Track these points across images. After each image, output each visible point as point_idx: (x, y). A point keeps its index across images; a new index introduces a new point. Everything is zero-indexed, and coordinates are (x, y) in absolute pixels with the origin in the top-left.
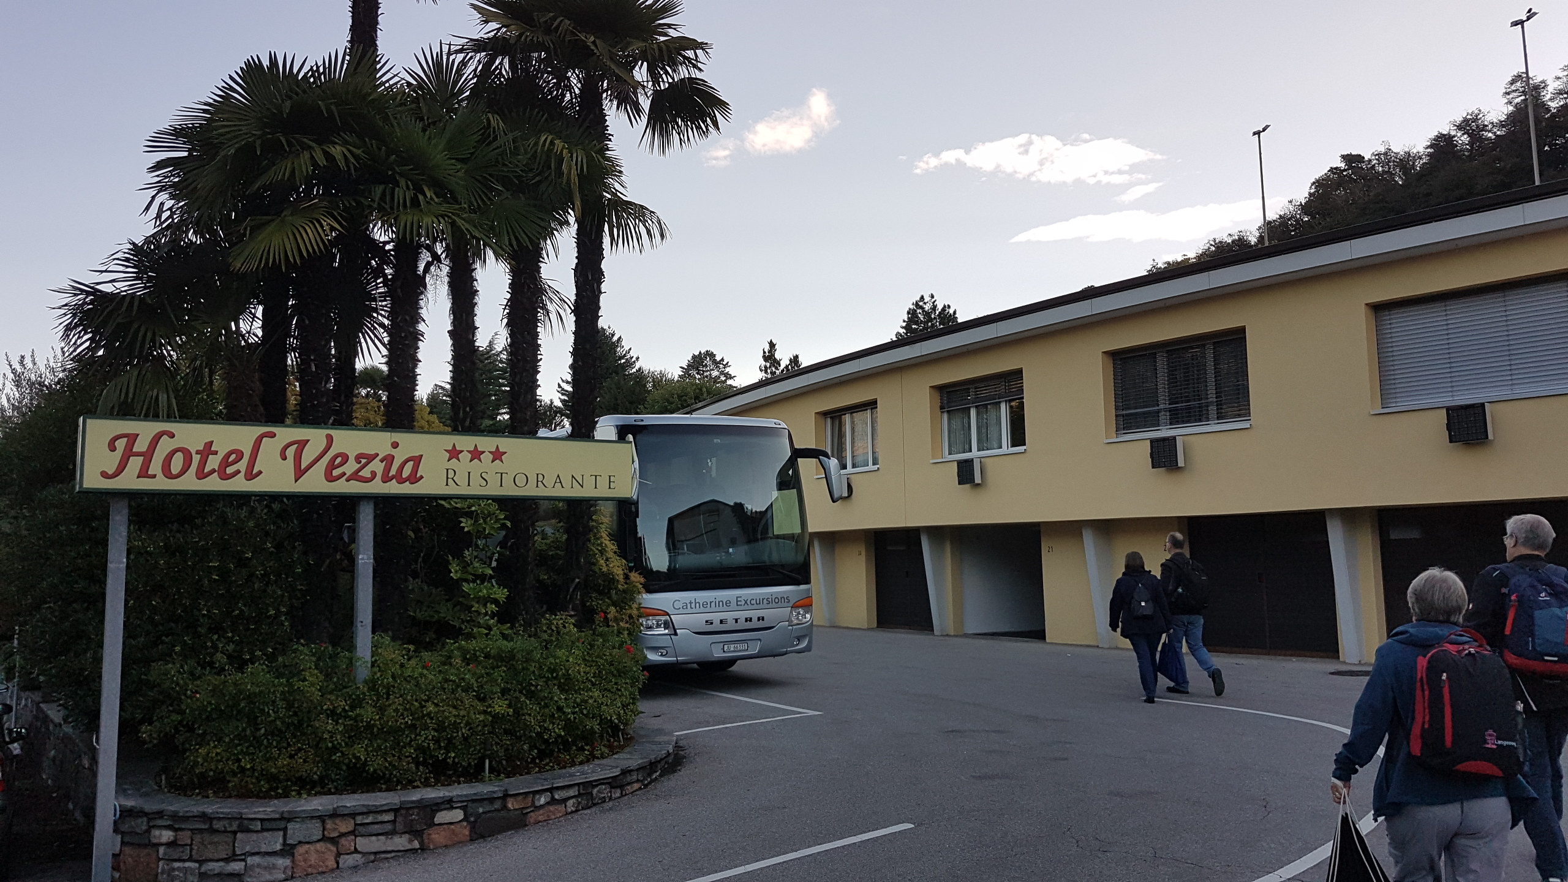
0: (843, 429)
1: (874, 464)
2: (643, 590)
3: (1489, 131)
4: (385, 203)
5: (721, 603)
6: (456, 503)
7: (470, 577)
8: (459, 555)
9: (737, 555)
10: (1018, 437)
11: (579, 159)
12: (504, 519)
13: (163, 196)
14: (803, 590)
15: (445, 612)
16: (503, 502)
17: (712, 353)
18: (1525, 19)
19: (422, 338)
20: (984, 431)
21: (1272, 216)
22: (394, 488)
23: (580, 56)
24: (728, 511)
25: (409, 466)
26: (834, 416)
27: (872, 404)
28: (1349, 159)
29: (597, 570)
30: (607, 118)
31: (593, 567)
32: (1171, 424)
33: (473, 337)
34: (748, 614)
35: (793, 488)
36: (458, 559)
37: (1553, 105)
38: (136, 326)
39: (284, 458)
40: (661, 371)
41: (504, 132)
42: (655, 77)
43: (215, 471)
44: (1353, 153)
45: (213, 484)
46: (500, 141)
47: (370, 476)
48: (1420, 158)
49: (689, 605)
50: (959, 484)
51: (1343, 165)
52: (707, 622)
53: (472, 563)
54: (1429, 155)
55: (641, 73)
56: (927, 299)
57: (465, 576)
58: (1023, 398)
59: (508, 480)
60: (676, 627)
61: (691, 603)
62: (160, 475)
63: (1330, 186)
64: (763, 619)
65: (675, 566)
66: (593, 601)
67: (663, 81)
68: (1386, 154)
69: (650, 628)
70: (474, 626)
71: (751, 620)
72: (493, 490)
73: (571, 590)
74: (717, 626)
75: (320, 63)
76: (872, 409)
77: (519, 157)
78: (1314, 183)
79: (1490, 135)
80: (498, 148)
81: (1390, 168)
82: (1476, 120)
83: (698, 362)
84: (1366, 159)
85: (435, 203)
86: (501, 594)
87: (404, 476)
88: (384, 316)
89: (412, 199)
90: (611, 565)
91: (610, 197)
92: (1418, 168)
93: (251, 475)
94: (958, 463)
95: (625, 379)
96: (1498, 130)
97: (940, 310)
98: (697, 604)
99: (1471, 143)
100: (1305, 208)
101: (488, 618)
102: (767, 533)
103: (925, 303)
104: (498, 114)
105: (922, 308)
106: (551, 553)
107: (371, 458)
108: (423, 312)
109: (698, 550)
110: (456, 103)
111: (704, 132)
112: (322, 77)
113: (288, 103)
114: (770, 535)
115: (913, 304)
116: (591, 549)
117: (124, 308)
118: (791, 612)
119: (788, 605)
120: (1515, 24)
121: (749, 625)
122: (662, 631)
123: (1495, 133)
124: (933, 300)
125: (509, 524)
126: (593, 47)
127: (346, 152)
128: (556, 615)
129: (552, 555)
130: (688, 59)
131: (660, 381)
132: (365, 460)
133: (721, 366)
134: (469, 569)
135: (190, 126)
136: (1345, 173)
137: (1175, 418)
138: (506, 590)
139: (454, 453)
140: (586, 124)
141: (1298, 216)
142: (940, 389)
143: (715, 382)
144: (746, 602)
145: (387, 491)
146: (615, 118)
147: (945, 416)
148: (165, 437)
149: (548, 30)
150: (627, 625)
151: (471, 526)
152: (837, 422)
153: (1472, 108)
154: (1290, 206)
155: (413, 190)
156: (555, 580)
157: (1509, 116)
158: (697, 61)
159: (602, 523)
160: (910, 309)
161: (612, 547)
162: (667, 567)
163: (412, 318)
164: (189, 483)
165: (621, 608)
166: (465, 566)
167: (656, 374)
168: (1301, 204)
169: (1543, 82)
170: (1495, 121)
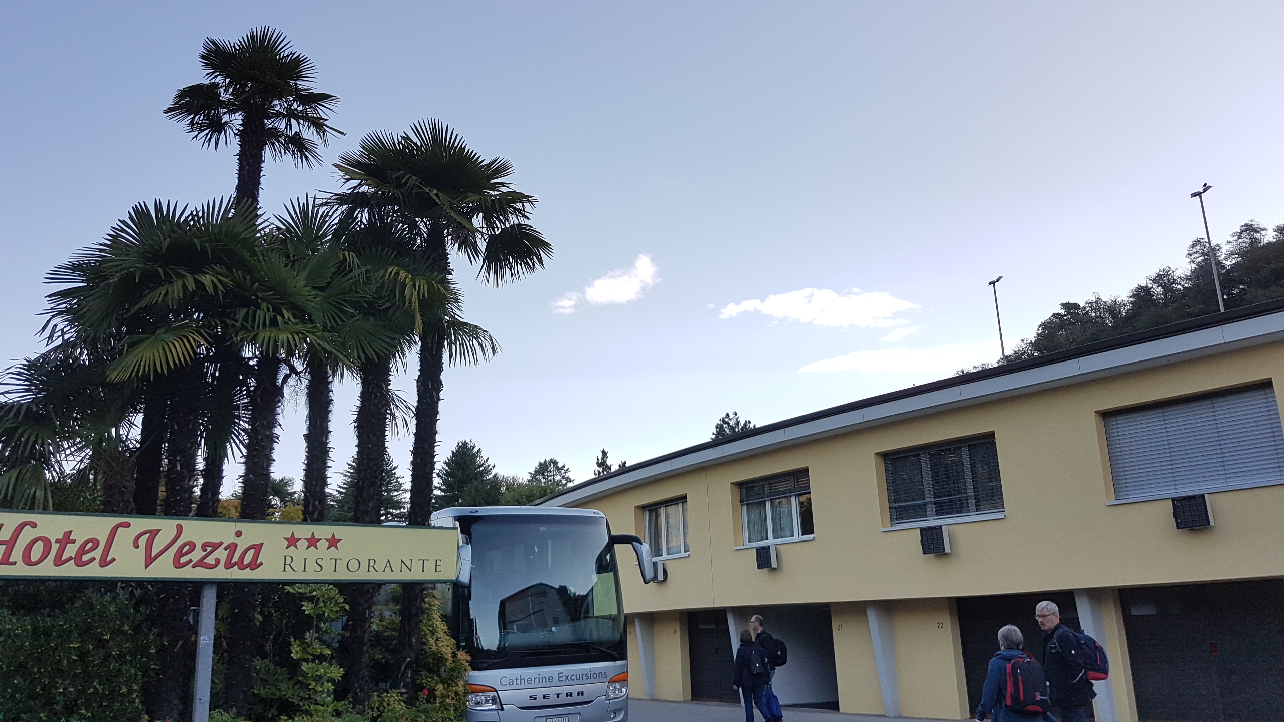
0: (659, 520)
1: (685, 551)
2: (469, 668)
3: (1178, 284)
4: (248, 323)
5: (544, 679)
6: (299, 588)
7: (311, 657)
8: (300, 637)
9: (562, 633)
10: (807, 527)
11: (422, 287)
12: (343, 602)
13: (57, 320)
14: (619, 666)
15: (287, 691)
16: (342, 586)
17: (555, 461)
18: (1202, 191)
19: (277, 440)
20: (778, 521)
21: (1009, 352)
22: (236, 574)
23: (426, 207)
24: (554, 592)
25: (251, 552)
26: (652, 509)
27: (683, 499)
28: (1067, 306)
29: (427, 650)
30: (449, 256)
31: (425, 647)
32: (937, 515)
33: (326, 440)
34: (569, 689)
35: (611, 571)
36: (300, 640)
37: (1228, 263)
38: (20, 431)
39: (136, 546)
40: (513, 477)
41: (358, 266)
42: (490, 225)
43: (72, 558)
44: (1070, 302)
45: (70, 570)
46: (355, 272)
47: (214, 562)
48: (1125, 305)
49: (515, 682)
50: (759, 568)
51: (1063, 312)
52: (531, 697)
53: (312, 644)
54: (1132, 303)
55: (478, 221)
56: (731, 416)
57: (307, 656)
58: (809, 493)
59: (341, 565)
60: (503, 703)
61: (516, 679)
62: (20, 562)
63: (1052, 328)
64: (582, 694)
65: (505, 644)
66: (423, 679)
67: (497, 227)
68: (1097, 302)
69: (478, 703)
70: (312, 703)
71: (571, 695)
72: (327, 574)
73: (402, 669)
74: (540, 702)
75: (199, 208)
76: (683, 503)
77: (371, 286)
78: (1041, 326)
79: (1179, 287)
80: (352, 278)
81: (1101, 314)
82: (1167, 275)
83: (543, 468)
84: (1081, 306)
85: (293, 323)
86: (337, 672)
87: (245, 563)
88: (245, 422)
89: (271, 320)
90: (440, 645)
91: (448, 319)
92: (1124, 314)
93: (104, 563)
94: (757, 550)
95: (483, 484)
96: (1185, 283)
97: (742, 425)
98: (523, 681)
99: (1165, 294)
100: (1035, 345)
101: (325, 695)
102: (588, 613)
103: (730, 419)
104: (354, 252)
105: (727, 423)
106: (386, 634)
107: (216, 546)
108: (280, 418)
109: (524, 630)
110: (320, 244)
111: (531, 267)
112: (201, 220)
113: (168, 240)
114: (591, 615)
115: (720, 420)
116: (423, 630)
117: (11, 415)
118: (608, 687)
119: (604, 680)
120: (1194, 195)
121: (569, 700)
122: (490, 706)
123: (1183, 286)
124: (737, 417)
125: (347, 607)
126: (435, 198)
127: (215, 280)
128: (388, 693)
129: (387, 636)
130: (519, 210)
131: (512, 486)
132: (211, 548)
133: (563, 471)
134: (310, 650)
135: (87, 262)
136: (1065, 318)
137: (940, 510)
138: (342, 669)
139: (292, 541)
140: (430, 261)
141: (1030, 352)
142: (740, 485)
143: (557, 485)
144: (567, 678)
145: (229, 577)
146: (456, 257)
147: (745, 508)
148: (28, 527)
149: (399, 186)
150: (453, 702)
151: (312, 609)
152: (654, 514)
153: (1163, 266)
154: (1023, 344)
155: (273, 312)
156: (389, 659)
157: (1193, 272)
158: (525, 211)
159: (434, 605)
160: (718, 424)
161: (443, 627)
162: (496, 646)
163: (269, 422)
164: (47, 569)
165: (449, 685)
166: (305, 646)
167: (509, 479)
168: (1031, 343)
169: (1218, 245)
170: (1183, 276)
